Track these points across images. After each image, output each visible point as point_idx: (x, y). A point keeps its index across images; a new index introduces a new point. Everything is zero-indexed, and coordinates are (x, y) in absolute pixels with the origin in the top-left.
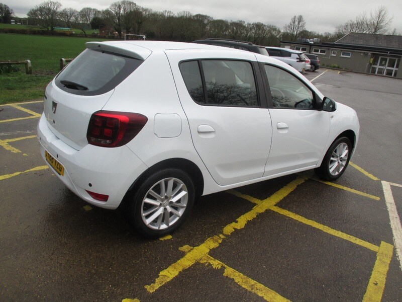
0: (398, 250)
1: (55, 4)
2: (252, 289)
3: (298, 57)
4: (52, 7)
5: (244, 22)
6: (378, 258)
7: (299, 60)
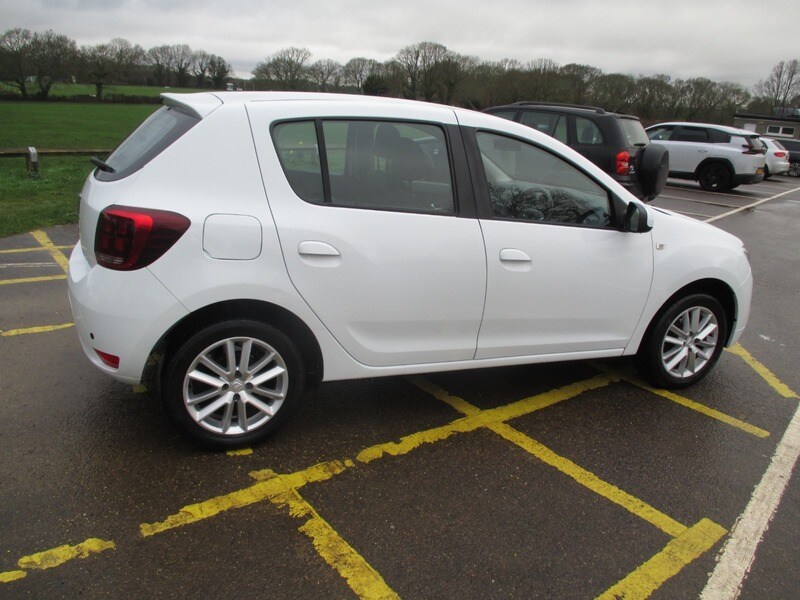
0: (732, 541)
1: (299, 52)
2: (335, 562)
3: (746, 143)
4: (294, 58)
5: (669, 78)
6: (666, 549)
7: (747, 150)
